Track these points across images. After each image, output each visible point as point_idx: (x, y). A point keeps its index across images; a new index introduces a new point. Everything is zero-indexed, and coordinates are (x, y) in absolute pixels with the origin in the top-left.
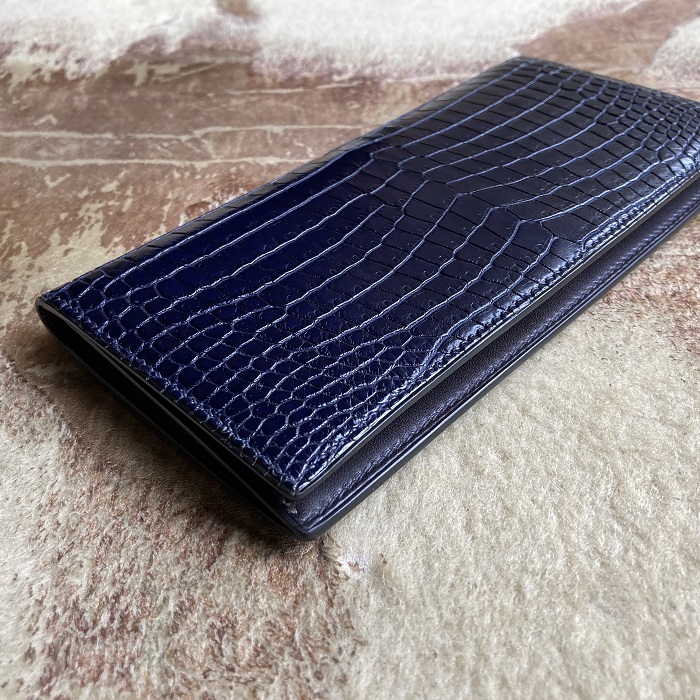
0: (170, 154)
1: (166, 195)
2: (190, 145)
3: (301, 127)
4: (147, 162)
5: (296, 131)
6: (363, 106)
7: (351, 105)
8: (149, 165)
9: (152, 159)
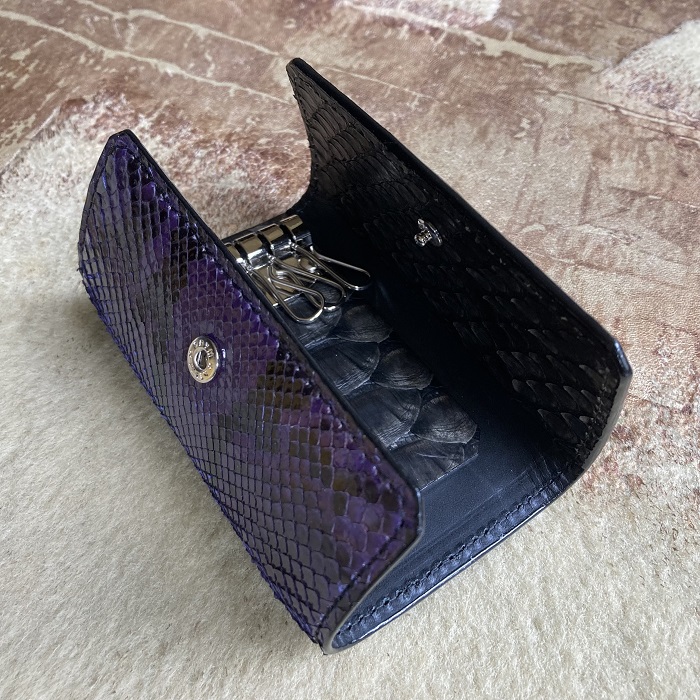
0: (93, 33)
1: (58, 80)
2: (116, 26)
3: (225, 36)
4: (69, 34)
5: (217, 40)
6: (298, 28)
7: (290, 23)
8: (68, 40)
9: (74, 32)
